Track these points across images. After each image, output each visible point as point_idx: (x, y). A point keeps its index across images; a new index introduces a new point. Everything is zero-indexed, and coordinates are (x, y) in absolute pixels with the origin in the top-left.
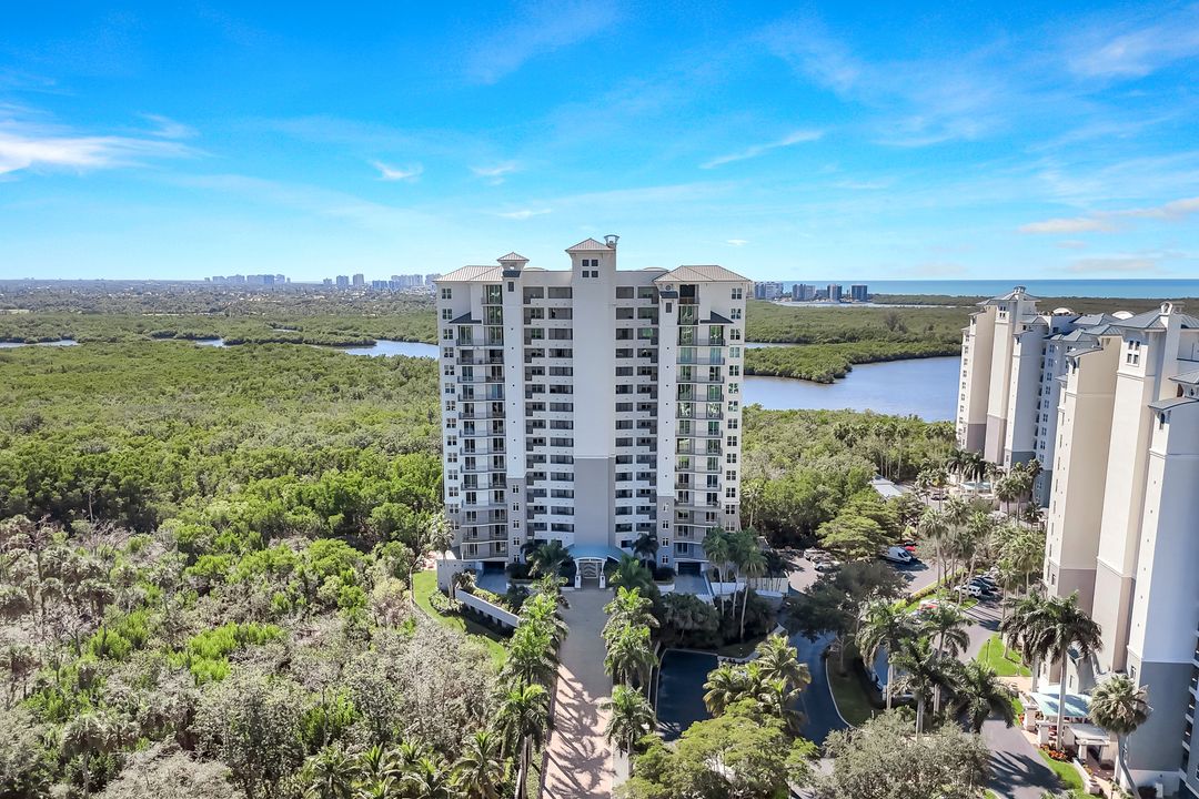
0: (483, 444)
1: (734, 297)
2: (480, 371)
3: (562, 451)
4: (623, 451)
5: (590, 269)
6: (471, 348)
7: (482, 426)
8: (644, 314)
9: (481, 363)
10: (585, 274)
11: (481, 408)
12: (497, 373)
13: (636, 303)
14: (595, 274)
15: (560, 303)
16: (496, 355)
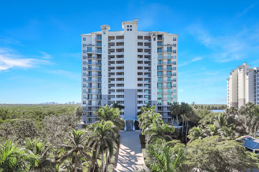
0: (94, 85)
1: (174, 40)
2: (94, 61)
3: (120, 88)
4: (140, 88)
5: (130, 28)
6: (91, 53)
7: (94, 79)
8: (146, 44)
9: (94, 58)
10: (128, 30)
11: (94, 73)
12: (99, 62)
13: (144, 41)
14: (131, 30)
15: (120, 41)
16: (99, 56)
